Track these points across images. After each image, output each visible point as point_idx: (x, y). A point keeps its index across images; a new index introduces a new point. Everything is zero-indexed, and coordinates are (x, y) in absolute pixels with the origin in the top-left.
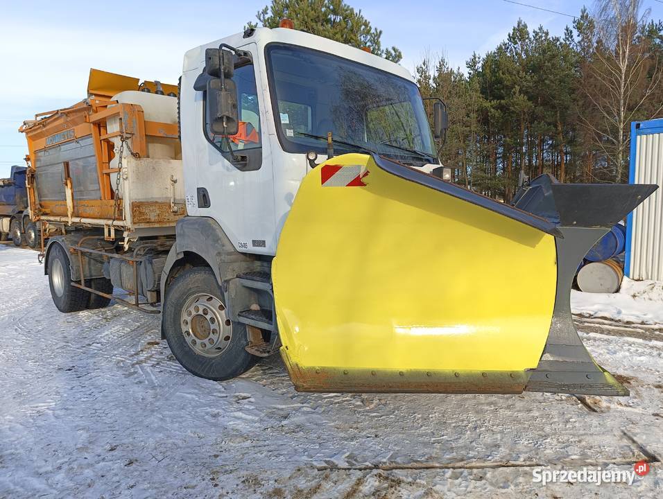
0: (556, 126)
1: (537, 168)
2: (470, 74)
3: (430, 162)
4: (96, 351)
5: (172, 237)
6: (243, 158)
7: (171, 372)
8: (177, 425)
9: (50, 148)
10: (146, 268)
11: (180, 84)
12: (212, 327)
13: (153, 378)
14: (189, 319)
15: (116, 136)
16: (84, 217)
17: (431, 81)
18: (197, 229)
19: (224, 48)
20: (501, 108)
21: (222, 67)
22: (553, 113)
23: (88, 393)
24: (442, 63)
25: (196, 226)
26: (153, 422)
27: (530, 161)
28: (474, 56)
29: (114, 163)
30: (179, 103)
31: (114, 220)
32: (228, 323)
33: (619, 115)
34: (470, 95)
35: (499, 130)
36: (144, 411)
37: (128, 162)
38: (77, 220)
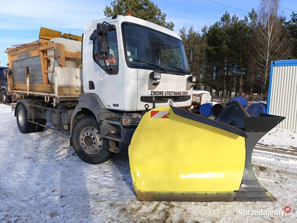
0: (239, 59)
1: (230, 77)
2: (203, 34)
3: (187, 74)
4: (40, 151)
5: (77, 102)
6: (111, 69)
7: (75, 160)
8: (79, 182)
9: (19, 60)
10: (64, 115)
11: (83, 36)
12: (94, 141)
13: (67, 163)
14: (84, 138)
15: (52, 57)
16: (35, 92)
17: (186, 37)
18: (89, 98)
19: (105, 23)
20: (216, 50)
21: (104, 31)
22: (239, 53)
23: (39, 168)
24: (191, 29)
25: (88, 97)
26: (69, 181)
27: (228, 74)
28: (205, 27)
29: (51, 68)
30: (82, 45)
31: (49, 93)
32: (100, 140)
33: (267, 56)
34: (203, 44)
35: (215, 60)
36: (65, 176)
37: (57, 68)
38: (32, 93)
